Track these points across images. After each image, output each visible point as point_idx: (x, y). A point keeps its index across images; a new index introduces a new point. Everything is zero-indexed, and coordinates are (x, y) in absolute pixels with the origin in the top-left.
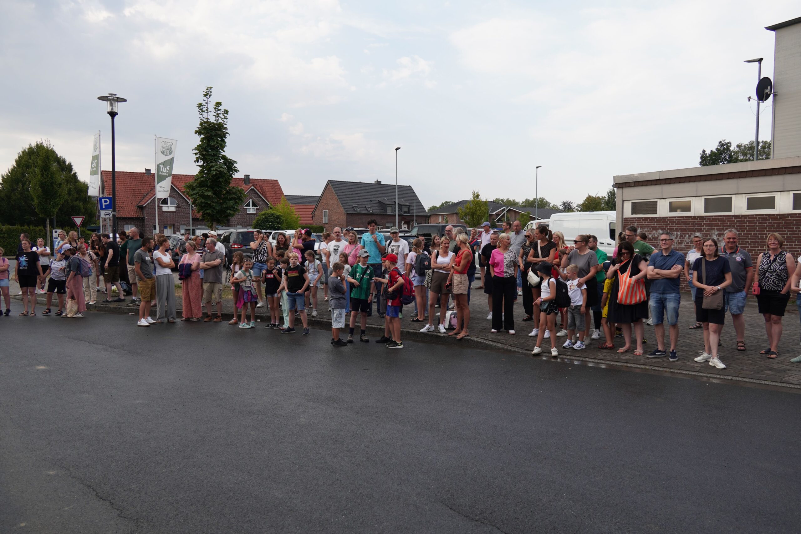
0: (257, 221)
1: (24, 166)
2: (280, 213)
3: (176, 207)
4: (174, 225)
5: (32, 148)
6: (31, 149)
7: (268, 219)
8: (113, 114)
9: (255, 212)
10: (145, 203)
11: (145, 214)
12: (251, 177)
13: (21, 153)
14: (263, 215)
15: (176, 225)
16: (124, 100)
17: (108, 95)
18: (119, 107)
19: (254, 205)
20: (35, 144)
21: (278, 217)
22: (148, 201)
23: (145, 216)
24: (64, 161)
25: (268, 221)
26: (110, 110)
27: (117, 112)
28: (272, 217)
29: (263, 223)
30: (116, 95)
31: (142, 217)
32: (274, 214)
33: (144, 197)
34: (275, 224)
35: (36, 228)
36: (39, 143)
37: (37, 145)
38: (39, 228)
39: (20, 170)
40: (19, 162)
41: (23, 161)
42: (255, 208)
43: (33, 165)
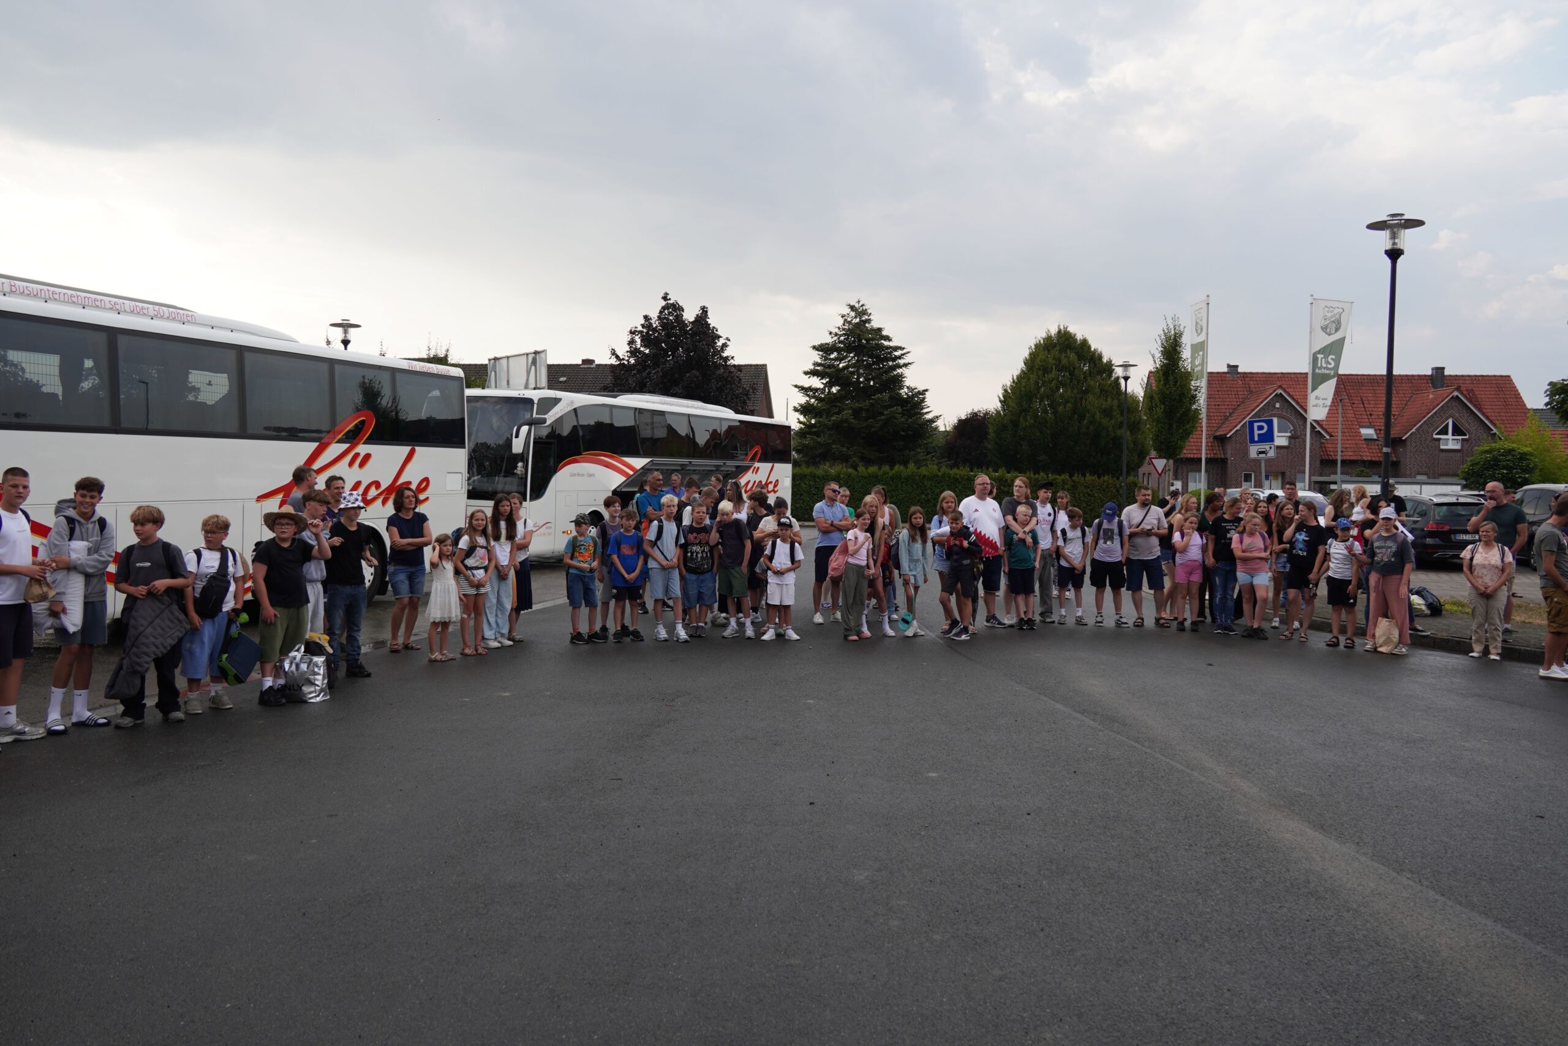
0: (1472, 465)
1: (1039, 369)
2: (1529, 449)
3: (1290, 437)
4: (1283, 474)
5: (1051, 337)
6: (1049, 338)
7: (1499, 461)
8: (1394, 254)
9: (1458, 447)
10: (1231, 430)
11: (1229, 452)
12: (1447, 373)
13: (1033, 347)
14: (1487, 452)
15: (1288, 474)
16: (1419, 223)
17: (1389, 218)
18: (1408, 239)
19: (1457, 431)
20: (1057, 330)
21: (1523, 457)
22: (1235, 427)
23: (1229, 456)
24: (1100, 357)
25: (1497, 465)
26: (1389, 247)
27: (1402, 248)
28: (1510, 457)
29: (1487, 469)
30: (1403, 215)
31: (1223, 456)
32: (1513, 450)
33: (1226, 418)
34: (1516, 473)
35: (1058, 477)
36: (1062, 328)
37: (1059, 332)
38: (1063, 477)
39: (1033, 377)
40: (1032, 362)
41: (1038, 360)
42: (1460, 437)
43: (1054, 367)
